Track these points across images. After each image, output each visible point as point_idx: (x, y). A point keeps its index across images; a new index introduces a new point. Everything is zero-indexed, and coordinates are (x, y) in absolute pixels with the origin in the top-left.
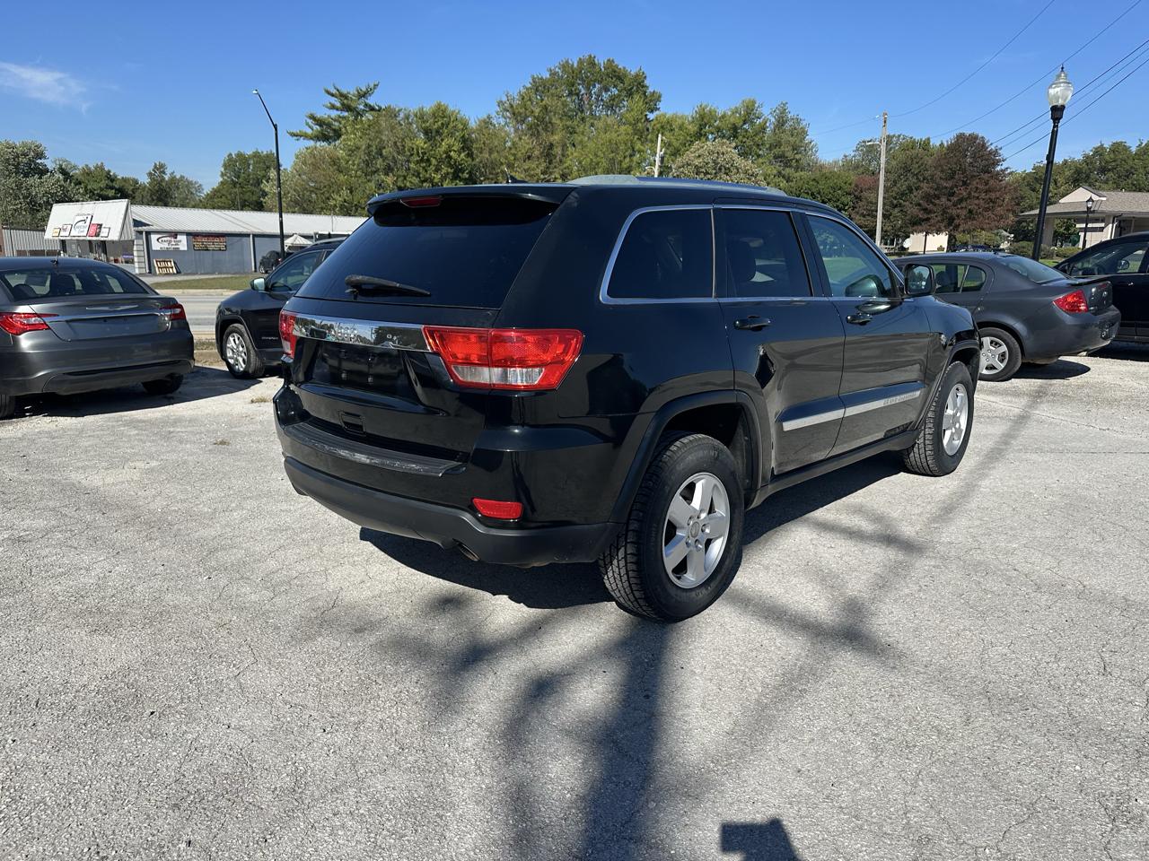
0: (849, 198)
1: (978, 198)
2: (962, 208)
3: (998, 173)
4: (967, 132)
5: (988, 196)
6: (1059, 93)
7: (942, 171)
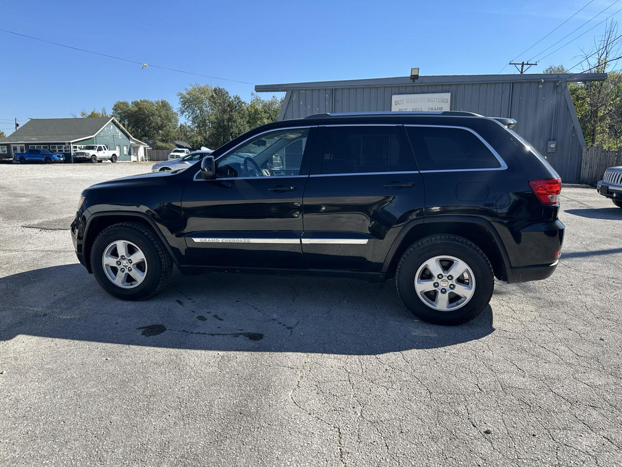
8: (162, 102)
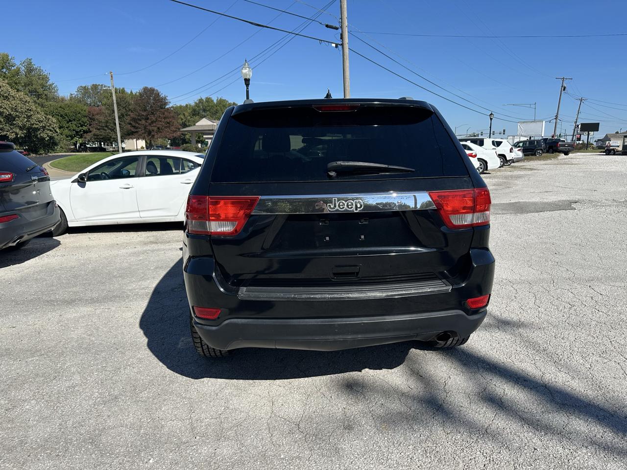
0: (85, 119)
1: (161, 121)
2: (154, 126)
3: (168, 109)
4: (149, 87)
5: (166, 121)
6: (246, 72)
7: (140, 106)
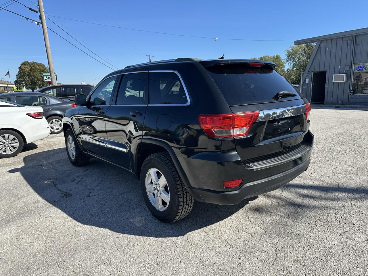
8: (277, 56)
